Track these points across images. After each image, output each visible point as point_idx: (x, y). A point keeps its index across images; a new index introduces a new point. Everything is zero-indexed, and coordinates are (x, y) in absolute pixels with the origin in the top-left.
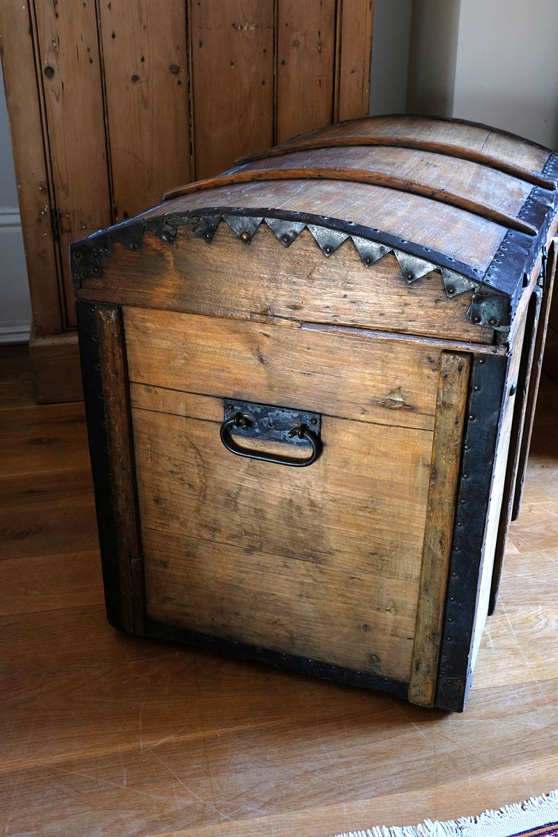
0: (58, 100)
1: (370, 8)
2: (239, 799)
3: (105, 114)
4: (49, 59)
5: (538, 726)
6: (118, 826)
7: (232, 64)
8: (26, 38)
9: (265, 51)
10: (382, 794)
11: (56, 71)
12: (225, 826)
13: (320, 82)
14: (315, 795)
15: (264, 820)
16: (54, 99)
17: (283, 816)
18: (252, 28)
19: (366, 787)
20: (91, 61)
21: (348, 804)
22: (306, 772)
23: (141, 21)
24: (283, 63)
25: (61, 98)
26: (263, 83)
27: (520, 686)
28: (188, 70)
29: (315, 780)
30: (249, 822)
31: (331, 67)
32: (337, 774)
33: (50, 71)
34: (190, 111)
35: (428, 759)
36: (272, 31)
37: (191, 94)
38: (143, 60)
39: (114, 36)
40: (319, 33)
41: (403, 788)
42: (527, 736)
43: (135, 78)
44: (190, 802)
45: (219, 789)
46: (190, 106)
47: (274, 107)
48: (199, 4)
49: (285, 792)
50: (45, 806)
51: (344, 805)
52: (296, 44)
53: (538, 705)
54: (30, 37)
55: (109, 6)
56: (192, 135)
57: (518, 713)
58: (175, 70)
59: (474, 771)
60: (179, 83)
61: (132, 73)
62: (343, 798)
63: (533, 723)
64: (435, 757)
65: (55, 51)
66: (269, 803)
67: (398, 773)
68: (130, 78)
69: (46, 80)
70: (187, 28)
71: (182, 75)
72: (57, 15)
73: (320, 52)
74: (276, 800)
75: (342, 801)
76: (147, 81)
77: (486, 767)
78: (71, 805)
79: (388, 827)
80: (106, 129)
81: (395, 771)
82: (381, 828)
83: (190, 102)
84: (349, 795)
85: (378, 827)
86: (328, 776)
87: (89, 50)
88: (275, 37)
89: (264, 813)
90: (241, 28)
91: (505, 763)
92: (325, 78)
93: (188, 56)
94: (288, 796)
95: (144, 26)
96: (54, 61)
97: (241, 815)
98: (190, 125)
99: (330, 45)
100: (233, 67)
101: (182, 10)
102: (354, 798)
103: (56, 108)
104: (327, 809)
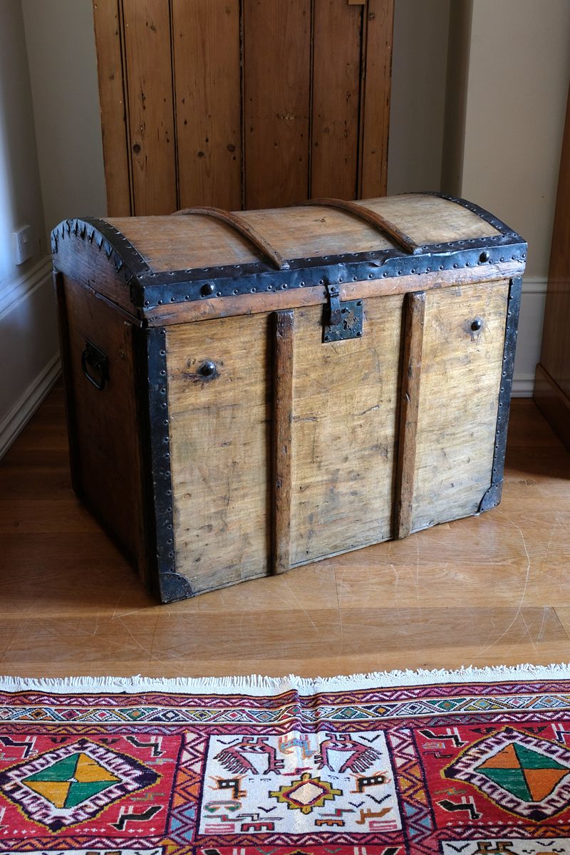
0: (142, 168)
1: (387, 104)
2: (169, 650)
3: (177, 180)
4: (137, 140)
5: (406, 634)
6: (81, 655)
7: (276, 145)
8: (122, 123)
9: (302, 136)
10: (271, 659)
11: (142, 148)
12: (152, 663)
13: (346, 160)
14: (222, 654)
15: (181, 663)
16: (139, 168)
17: (196, 663)
18: (292, 118)
19: (260, 654)
20: (168, 141)
21: (243, 661)
22: (222, 641)
23: (207, 112)
24: (316, 144)
25: (144, 167)
26: (300, 160)
27: (404, 609)
28: (242, 149)
29: (226, 646)
30: (171, 663)
31: (355, 147)
32: (243, 644)
33: (137, 148)
34: (242, 180)
35: (313, 643)
36: (308, 120)
37: (243, 167)
38: (207, 141)
39: (186, 123)
40: (345, 123)
41: (286, 657)
42: (395, 638)
43: (201, 154)
44: (134, 648)
45: (157, 643)
46: (242, 176)
47: (309, 179)
48: (251, 100)
49: (202, 650)
50: (38, 639)
51: (240, 661)
52: (327, 130)
53: (412, 622)
54: (124, 123)
55: (183, 101)
56: (244, 198)
57: (395, 625)
58: (231, 148)
59: (344, 653)
60: (234, 158)
61: (199, 151)
62: (241, 657)
63: (403, 631)
64: (319, 642)
65: (142, 133)
66: (189, 655)
67: (288, 649)
68: (197, 154)
69: (134, 155)
70: (241, 118)
71: (237, 153)
72: (144, 108)
73: (346, 137)
74: (194, 654)
75: (240, 659)
76: (210, 156)
77: (354, 652)
78: (55, 641)
79: (263, 676)
80: (178, 192)
81: (286, 647)
82: (257, 676)
83: (242, 173)
84: (247, 656)
85: (255, 675)
86: (237, 645)
87: (166, 133)
88: (310, 124)
89: (182, 659)
90: (284, 118)
91: (369, 651)
92: (350, 157)
93: (242, 138)
94: (202, 652)
95: (209, 116)
96: (141, 141)
97: (167, 658)
98: (242, 191)
99: (354, 131)
100: (276, 147)
101: (238, 105)
102: (250, 658)
103: (140, 176)
104: (227, 662)
